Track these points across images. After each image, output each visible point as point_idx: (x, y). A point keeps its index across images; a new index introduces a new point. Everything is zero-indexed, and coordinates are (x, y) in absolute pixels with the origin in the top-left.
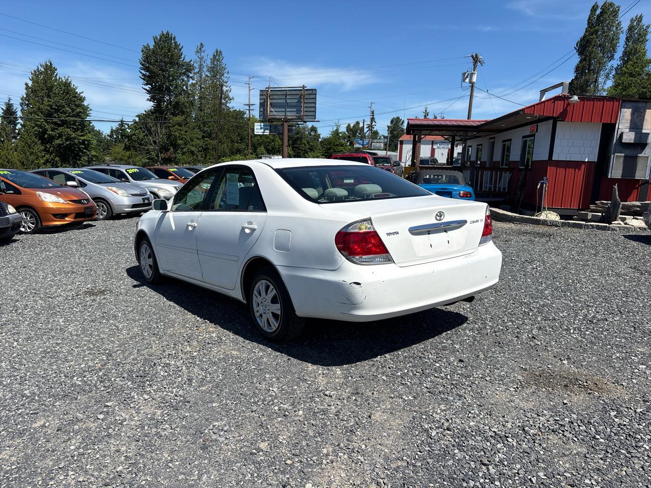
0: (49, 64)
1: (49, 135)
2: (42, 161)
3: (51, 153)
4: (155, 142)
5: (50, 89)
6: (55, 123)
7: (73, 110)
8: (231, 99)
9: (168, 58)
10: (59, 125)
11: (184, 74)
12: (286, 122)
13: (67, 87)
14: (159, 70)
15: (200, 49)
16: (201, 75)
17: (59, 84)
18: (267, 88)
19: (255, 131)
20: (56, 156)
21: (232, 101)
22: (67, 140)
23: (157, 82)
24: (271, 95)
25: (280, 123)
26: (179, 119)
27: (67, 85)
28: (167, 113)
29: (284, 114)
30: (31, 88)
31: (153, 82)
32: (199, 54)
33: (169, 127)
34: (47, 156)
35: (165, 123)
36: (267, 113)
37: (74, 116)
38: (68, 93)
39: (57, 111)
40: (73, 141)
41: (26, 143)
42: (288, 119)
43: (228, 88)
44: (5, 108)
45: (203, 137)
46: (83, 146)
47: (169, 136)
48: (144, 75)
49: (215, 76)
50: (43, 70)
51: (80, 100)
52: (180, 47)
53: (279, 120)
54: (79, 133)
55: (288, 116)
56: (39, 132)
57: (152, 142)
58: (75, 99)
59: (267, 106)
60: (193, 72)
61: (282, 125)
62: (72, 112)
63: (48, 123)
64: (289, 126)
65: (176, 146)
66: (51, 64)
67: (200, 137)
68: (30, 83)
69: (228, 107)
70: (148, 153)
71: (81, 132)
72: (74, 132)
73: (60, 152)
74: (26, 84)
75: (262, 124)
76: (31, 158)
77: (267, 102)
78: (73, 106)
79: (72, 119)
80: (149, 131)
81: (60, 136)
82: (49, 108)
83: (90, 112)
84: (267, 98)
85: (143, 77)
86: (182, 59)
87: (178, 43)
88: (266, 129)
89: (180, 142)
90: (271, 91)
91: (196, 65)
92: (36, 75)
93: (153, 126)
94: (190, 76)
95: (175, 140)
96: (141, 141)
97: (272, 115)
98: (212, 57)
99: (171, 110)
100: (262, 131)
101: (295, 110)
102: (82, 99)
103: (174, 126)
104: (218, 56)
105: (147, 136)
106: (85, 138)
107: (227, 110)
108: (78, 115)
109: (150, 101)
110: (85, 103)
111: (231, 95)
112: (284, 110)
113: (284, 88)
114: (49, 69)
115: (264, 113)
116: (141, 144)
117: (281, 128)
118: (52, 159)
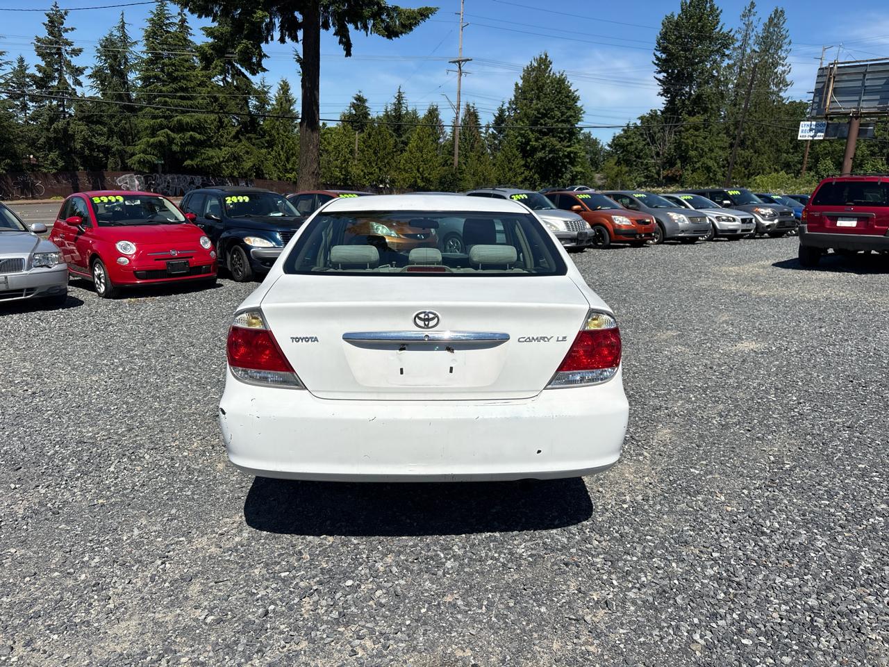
0: (544, 57)
1: (532, 147)
2: (520, 179)
3: (531, 170)
4: (658, 154)
5: (540, 89)
6: (540, 132)
7: (563, 114)
8: (788, 85)
9: (697, 31)
10: (545, 134)
11: (718, 51)
12: (857, 118)
13: (561, 83)
14: (682, 50)
15: (750, 11)
16: (745, 50)
17: (552, 82)
18: (832, 64)
19: (800, 134)
20: (535, 173)
21: (789, 87)
22: (550, 152)
23: (675, 67)
24: (838, 75)
25: (846, 120)
26: (698, 119)
27: (561, 81)
28: (681, 112)
29: (855, 104)
30: (520, 89)
31: (670, 67)
32: (747, 19)
33: (680, 132)
34: (526, 173)
35: (676, 126)
36: (825, 104)
37: (563, 121)
38: (560, 92)
39: (544, 115)
40: (556, 154)
41: (506, 156)
42: (862, 113)
43: (785, 68)
44: (497, 115)
45: (731, 145)
46: (568, 160)
47: (678, 146)
48: (658, 59)
49: (766, 51)
50: (536, 65)
51: (573, 100)
52: (718, 12)
53: (846, 115)
54: (565, 143)
55: (862, 108)
56: (521, 142)
57: (654, 154)
58: (567, 99)
59: (827, 94)
60: (731, 47)
61: (850, 123)
62: (562, 116)
63: (532, 131)
64: (861, 125)
65: (685, 159)
66: (546, 56)
67: (727, 145)
68: (520, 83)
69: (781, 97)
70: (647, 169)
71: (568, 142)
72: (560, 142)
73: (541, 168)
74: (517, 84)
75: (814, 123)
76: (510, 174)
77: (828, 87)
78: (564, 109)
79: (560, 125)
80: (652, 137)
81: (544, 147)
82: (536, 113)
83: (583, 115)
84: (829, 81)
85: (657, 62)
86: (717, 30)
87: (716, 7)
88: (820, 131)
89: (692, 153)
90: (838, 67)
91: (739, 36)
92: (528, 71)
93: (659, 132)
94: (726, 53)
95: (686, 151)
96: (639, 153)
97: (834, 109)
98: (767, 21)
99: (688, 108)
100: (812, 134)
101: (878, 97)
102: (575, 99)
103: (687, 130)
104: (776, 19)
105: (648, 144)
106: (571, 149)
107: (778, 101)
108: (567, 121)
109: (662, 95)
110: (579, 104)
111: (788, 78)
112: (857, 98)
113: (863, 61)
114: (544, 63)
115: (819, 106)
116: (638, 157)
117: (845, 129)
118: (531, 177)
